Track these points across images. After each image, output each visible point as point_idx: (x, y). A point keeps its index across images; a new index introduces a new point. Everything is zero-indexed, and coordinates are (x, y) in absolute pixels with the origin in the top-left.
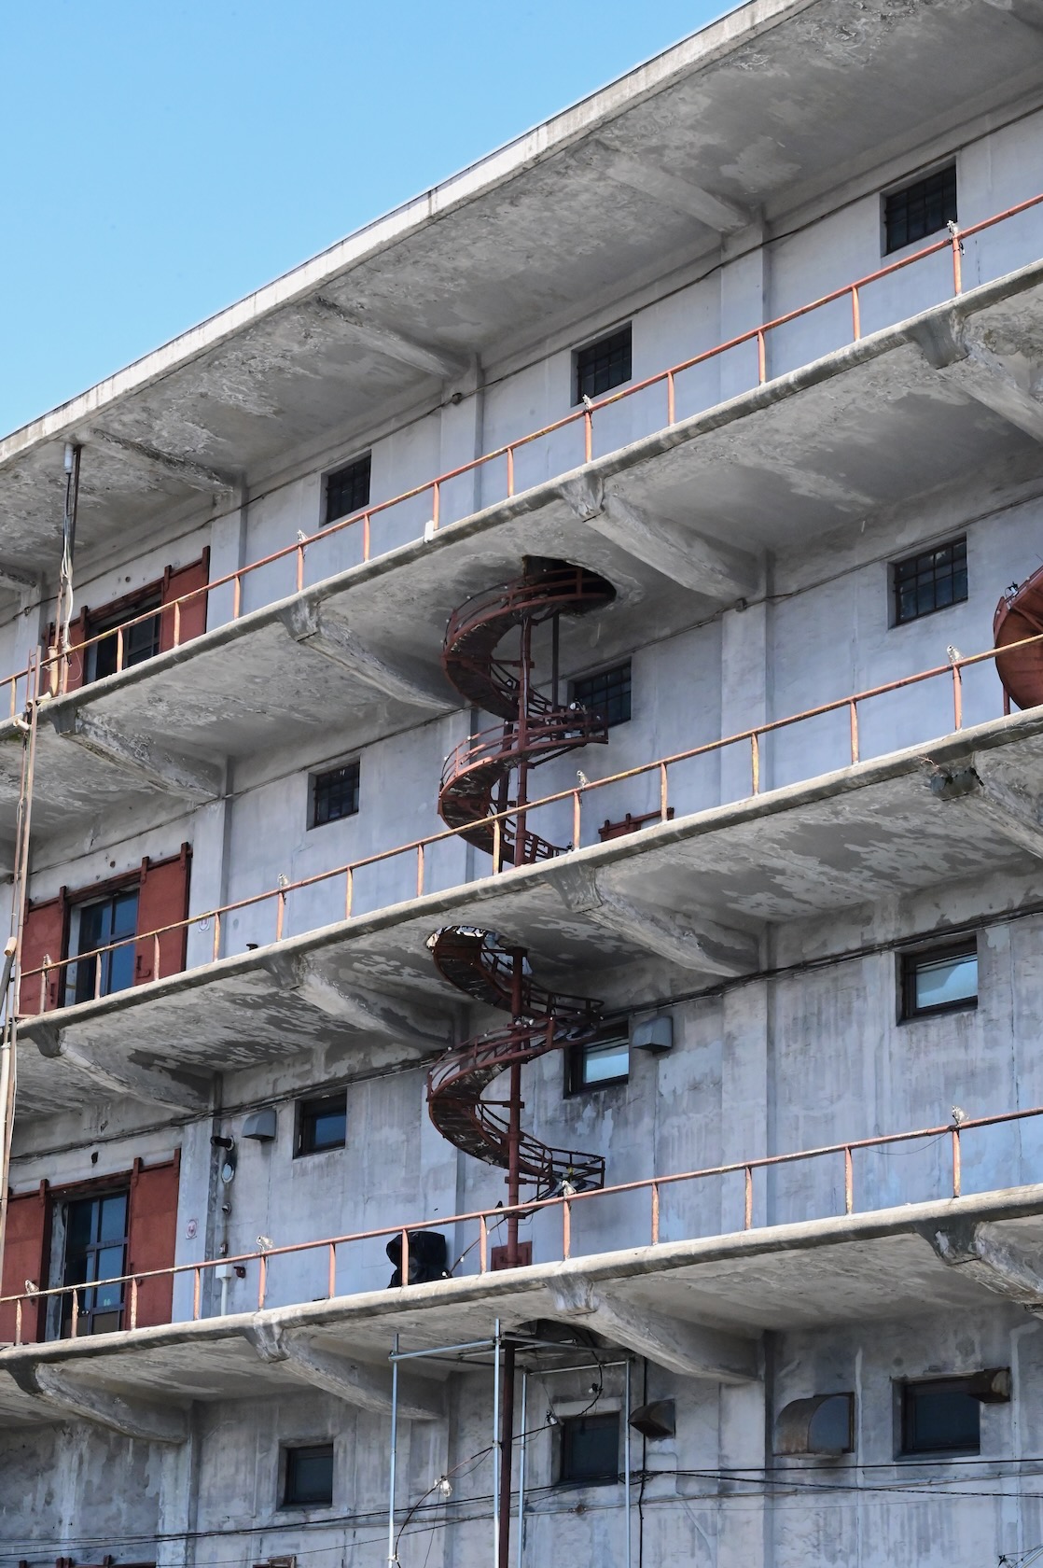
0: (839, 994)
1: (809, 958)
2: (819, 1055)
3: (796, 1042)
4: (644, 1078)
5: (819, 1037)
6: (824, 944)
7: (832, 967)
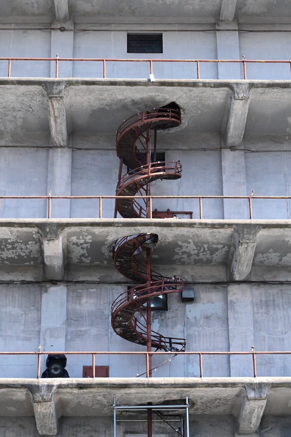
0: (284, 296)
1: (267, 280)
2: (274, 316)
3: (262, 309)
4: (177, 310)
5: (274, 309)
6: (275, 276)
7: (279, 285)
